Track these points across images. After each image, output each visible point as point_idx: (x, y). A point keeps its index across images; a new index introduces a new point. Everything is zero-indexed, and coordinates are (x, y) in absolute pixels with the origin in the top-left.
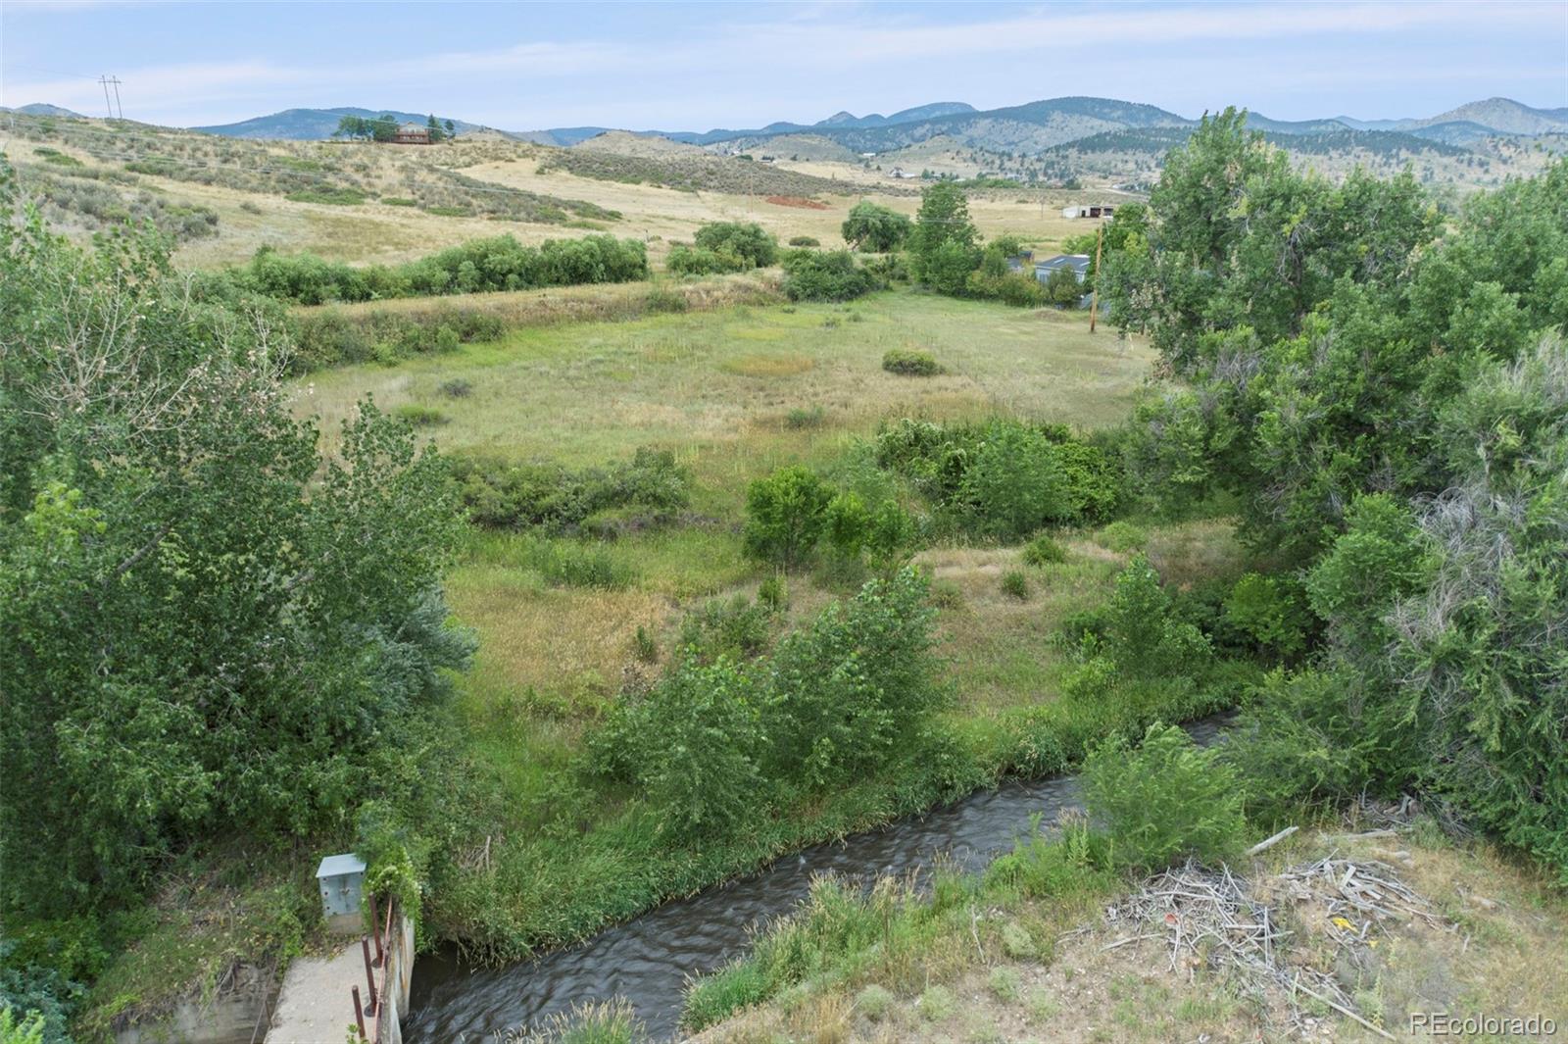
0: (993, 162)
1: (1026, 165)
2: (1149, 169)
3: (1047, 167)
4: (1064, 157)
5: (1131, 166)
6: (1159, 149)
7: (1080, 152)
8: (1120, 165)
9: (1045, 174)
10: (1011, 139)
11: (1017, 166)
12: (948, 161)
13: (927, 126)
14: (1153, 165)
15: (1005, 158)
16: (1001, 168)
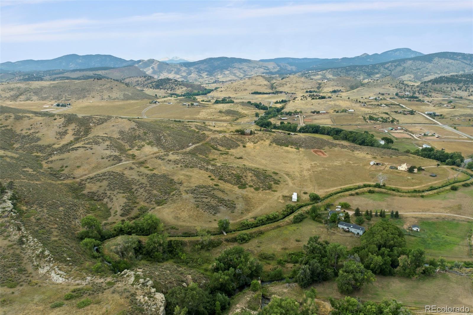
0: (402, 88)
1: (413, 89)
2: (455, 90)
3: (420, 90)
4: (426, 86)
5: (449, 89)
6: (461, 82)
7: (432, 84)
8: (445, 89)
9: (419, 92)
10: (418, 67)
11: (410, 89)
12: (387, 87)
13: (390, 64)
14: (457, 89)
15: (407, 86)
16: (404, 90)
